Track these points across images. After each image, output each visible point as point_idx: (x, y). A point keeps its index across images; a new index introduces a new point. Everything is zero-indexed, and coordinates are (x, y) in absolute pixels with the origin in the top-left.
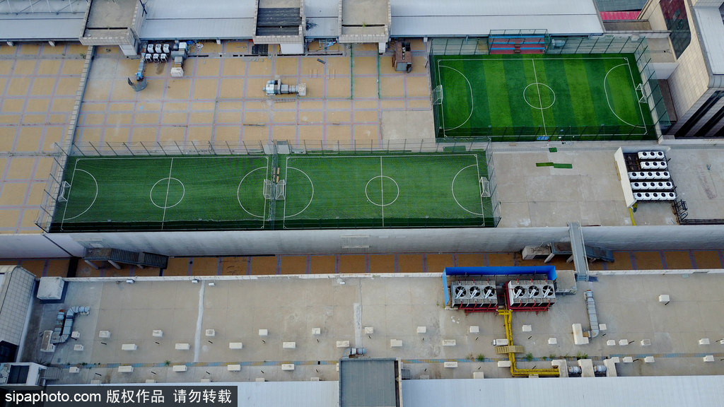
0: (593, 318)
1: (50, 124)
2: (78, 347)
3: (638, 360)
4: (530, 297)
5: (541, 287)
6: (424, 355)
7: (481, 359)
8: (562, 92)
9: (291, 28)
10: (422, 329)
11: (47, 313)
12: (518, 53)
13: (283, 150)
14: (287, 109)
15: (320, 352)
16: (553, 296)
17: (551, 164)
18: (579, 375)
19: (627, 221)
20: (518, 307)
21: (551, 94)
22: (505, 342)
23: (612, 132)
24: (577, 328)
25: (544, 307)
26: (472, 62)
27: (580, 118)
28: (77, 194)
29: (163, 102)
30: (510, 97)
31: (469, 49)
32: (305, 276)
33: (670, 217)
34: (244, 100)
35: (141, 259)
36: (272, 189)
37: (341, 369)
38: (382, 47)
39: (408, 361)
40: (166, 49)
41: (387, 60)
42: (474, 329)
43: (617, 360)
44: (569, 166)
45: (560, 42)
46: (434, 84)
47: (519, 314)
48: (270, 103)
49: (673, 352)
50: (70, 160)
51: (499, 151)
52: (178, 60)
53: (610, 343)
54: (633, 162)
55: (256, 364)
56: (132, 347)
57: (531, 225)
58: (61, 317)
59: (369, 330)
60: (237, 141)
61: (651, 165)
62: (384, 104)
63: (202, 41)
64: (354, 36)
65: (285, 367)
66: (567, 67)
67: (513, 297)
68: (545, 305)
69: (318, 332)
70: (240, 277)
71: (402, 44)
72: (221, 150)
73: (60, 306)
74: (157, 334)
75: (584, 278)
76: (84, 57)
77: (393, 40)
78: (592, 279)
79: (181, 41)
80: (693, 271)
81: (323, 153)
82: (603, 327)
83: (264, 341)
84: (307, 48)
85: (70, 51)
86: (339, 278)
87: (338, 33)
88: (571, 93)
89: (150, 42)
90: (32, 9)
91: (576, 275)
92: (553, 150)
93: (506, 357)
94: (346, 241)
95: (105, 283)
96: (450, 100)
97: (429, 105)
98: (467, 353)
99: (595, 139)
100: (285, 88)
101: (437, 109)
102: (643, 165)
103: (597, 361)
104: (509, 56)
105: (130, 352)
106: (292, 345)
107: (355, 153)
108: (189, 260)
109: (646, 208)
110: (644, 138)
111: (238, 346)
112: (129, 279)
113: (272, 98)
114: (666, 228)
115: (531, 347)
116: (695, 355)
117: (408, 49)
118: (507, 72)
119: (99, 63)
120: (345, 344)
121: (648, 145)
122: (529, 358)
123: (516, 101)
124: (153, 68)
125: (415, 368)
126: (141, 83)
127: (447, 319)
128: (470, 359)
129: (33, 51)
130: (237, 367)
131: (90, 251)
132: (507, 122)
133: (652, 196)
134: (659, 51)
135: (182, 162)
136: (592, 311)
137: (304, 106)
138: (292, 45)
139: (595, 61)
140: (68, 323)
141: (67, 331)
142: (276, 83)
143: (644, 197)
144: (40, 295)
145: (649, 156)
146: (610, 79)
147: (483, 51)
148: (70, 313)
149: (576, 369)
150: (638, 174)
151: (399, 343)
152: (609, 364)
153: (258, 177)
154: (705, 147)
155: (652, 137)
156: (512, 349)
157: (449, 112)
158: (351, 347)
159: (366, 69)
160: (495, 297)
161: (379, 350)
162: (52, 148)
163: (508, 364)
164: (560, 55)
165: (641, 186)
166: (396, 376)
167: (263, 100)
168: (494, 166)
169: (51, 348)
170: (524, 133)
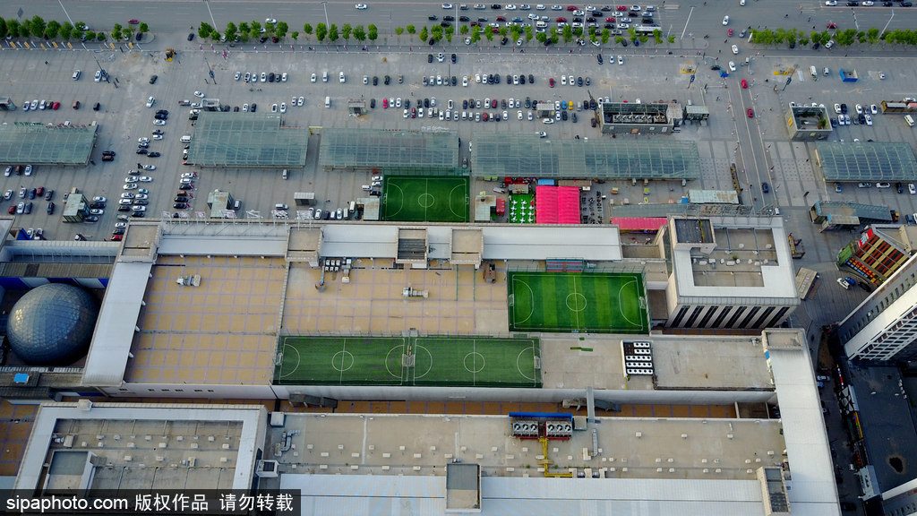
0: (595, 445)
1: (266, 314)
2: (295, 454)
3: (619, 469)
4: (557, 431)
5: (564, 425)
6: (495, 463)
7: (528, 467)
8: (591, 300)
9: (419, 254)
10: (495, 449)
11: (275, 434)
12: (565, 272)
13: (414, 334)
14: (416, 307)
15: (435, 460)
16: (571, 431)
17: (580, 348)
18: (583, 477)
19: (623, 387)
20: (552, 437)
21: (584, 301)
22: (542, 457)
23: (620, 328)
24: (585, 450)
25: (566, 438)
26: (534, 277)
27: (601, 318)
28: (289, 360)
29: (337, 300)
30: (557, 302)
31: (534, 268)
32: (427, 415)
33: (649, 385)
34: (389, 300)
35: (322, 401)
36: (407, 360)
37: (448, 469)
38: (477, 266)
39: (486, 467)
40: (338, 264)
41: (480, 274)
42: (525, 449)
43: (606, 469)
44: (591, 350)
45: (592, 265)
46: (510, 292)
47: (553, 442)
48: (405, 302)
49: (641, 465)
50: (282, 337)
51: (545, 338)
52: (346, 271)
53: (604, 459)
54: (629, 349)
55: (398, 466)
56: (327, 454)
57: (563, 388)
58: (284, 436)
59: (464, 448)
60: (387, 327)
61: (640, 352)
62: (477, 305)
63: (361, 258)
64: (460, 260)
65: (415, 468)
66: (596, 282)
67: (548, 430)
68: (566, 436)
69: (434, 448)
70: (385, 415)
71: (490, 265)
72: (376, 333)
73: (283, 430)
74: (341, 447)
75: (591, 421)
76: (284, 267)
77: (484, 261)
78: (597, 422)
79: (347, 258)
80: (657, 418)
81: (438, 336)
82: (600, 450)
83: (403, 453)
84: (429, 265)
85: (274, 263)
86: (447, 417)
87: (449, 256)
88: (597, 301)
89: (327, 258)
90: (249, 233)
91: (587, 420)
92: (582, 339)
93: (543, 465)
94: (451, 394)
95: (307, 416)
96: (519, 303)
97: (505, 306)
98: (521, 463)
99: (609, 332)
100: (415, 293)
101: (511, 309)
102: (636, 352)
103: (594, 469)
104: (559, 274)
105: (325, 457)
106: (419, 456)
107: (459, 337)
108: (351, 403)
109: (636, 378)
110: (640, 333)
111: (388, 455)
112: (323, 415)
113: (407, 299)
114: (646, 391)
115: (558, 461)
116: (652, 468)
117: (493, 269)
118: (557, 284)
119: (295, 271)
120: (450, 456)
121: (642, 337)
122: (556, 467)
123: (561, 308)
124: (330, 276)
125: (490, 471)
126: (322, 287)
127: (510, 443)
128: (522, 467)
129: (251, 262)
130: (388, 468)
131: (292, 396)
132: (553, 319)
133: (638, 372)
134: (659, 272)
135: (351, 341)
136: (595, 441)
137: (427, 304)
138: (420, 264)
139: (615, 278)
140: (289, 439)
141: (288, 444)
142: (409, 290)
143: (633, 372)
144: (272, 423)
145: (640, 346)
146: (623, 291)
147: (542, 269)
148: (289, 434)
149: (582, 474)
150: (631, 357)
151: (481, 456)
152: (602, 472)
153: (397, 354)
154: (679, 339)
155: (646, 332)
156: (546, 461)
157: (518, 312)
158: (453, 458)
159: (467, 280)
160: (537, 431)
161: (469, 459)
162: (270, 329)
163: (543, 470)
164: (592, 274)
165: (632, 365)
166: (478, 474)
167: (401, 300)
168: (544, 351)
169: (280, 454)
170: (564, 328)
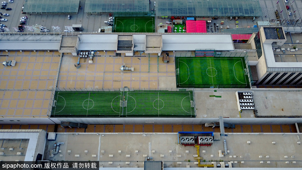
0: (226, 148)
1: (49, 80)
2: (61, 155)
3: (239, 162)
4: (205, 142)
5: (209, 138)
6: (171, 159)
7: (189, 161)
8: (219, 71)
9: (129, 48)
10: (171, 151)
11: (51, 144)
12: (205, 56)
13: (126, 90)
14: (128, 75)
15: (138, 158)
16: (213, 141)
17: (214, 96)
18: (220, 167)
19: (238, 116)
20: (201, 145)
21: (216, 71)
22: (197, 156)
23: (235, 85)
24: (220, 151)
25: (210, 145)
26: (189, 60)
27: (225, 80)
28: (59, 104)
29: (86, 72)
30: (202, 72)
31: (189, 55)
32: (133, 133)
33: (252, 115)
34: (113, 72)
35: (79, 125)
36: (123, 103)
37: (145, 164)
38: (159, 54)
39: (166, 162)
40: (87, 54)
41: (161, 59)
42: (187, 151)
43: (232, 162)
44: (220, 97)
45: (219, 53)
46: (176, 68)
47: (202, 147)
48: (122, 73)
49: (251, 160)
50: (56, 92)
51: (197, 91)
52: (91, 58)
53: (231, 157)
54: (241, 96)
55: (117, 162)
56: (78, 156)
57: (207, 117)
58: (55, 146)
59: (154, 151)
60: (111, 86)
61: (247, 97)
62: (160, 74)
63: (98, 51)
64: (150, 51)
65: (127, 163)
66: (221, 61)
67: (200, 141)
68: (210, 144)
69: (137, 152)
70: (112, 133)
71: (166, 53)
72: (106, 90)
73: (55, 142)
74: (86, 151)
75: (223, 135)
76: (59, 56)
77: (163, 52)
78: (226, 135)
79: (92, 51)
80: (259, 133)
81: (139, 91)
82: (228, 151)
83: (120, 154)
84: (134, 54)
85: (55, 54)
86: (144, 134)
87: (145, 50)
88: (222, 71)
89: (82, 51)
90: (42, 39)
91: (220, 134)
92: (215, 91)
93: (197, 161)
94: (147, 121)
95: (69, 134)
96: (182, 73)
97: (174, 75)
98: (185, 159)
99: (229, 88)
100: (127, 68)
101: (177, 76)
102: (244, 97)
103: (226, 162)
104: (202, 58)
105: (77, 157)
106: (129, 156)
107: (150, 91)
108: (94, 125)
109: (245, 111)
110: (246, 87)
111: (112, 156)
112: (77, 133)
113: (123, 72)
114: (251, 118)
115: (205, 157)
116: (257, 161)
117: (168, 56)
118: (201, 63)
119: (65, 58)
120: (146, 156)
121: (247, 90)
122: (205, 161)
123: (204, 75)
124: (83, 60)
125: (168, 164)
126: (78, 66)
127: (178, 148)
128: (186, 161)
129: (42, 53)
130: (112, 163)
131: (62, 123)
132: (200, 81)
133: (246, 108)
134: (253, 56)
135: (93, 94)
136: (225, 146)
137: (133, 74)
138: (129, 53)
139: (231, 59)
140: (58, 147)
141: (57, 150)
142: (124, 67)
143: (244, 108)
144: (49, 138)
145: (246, 94)
146: (236, 66)
147: (193, 56)
148: (58, 144)
149: (219, 165)
150: (242, 100)
151: (163, 156)
152: (230, 164)
153: (117, 101)
154: (266, 90)
155: (248, 87)
156: (199, 158)
157: (181, 77)
158: (148, 157)
159: (154, 62)
160: (194, 141)
161: (157, 158)
162: (50, 88)
163: (197, 163)
164: (219, 57)
165: (243, 104)
166: (162, 166)
167: (120, 72)
168: (195, 97)
169: (52, 156)
170: (206, 85)
